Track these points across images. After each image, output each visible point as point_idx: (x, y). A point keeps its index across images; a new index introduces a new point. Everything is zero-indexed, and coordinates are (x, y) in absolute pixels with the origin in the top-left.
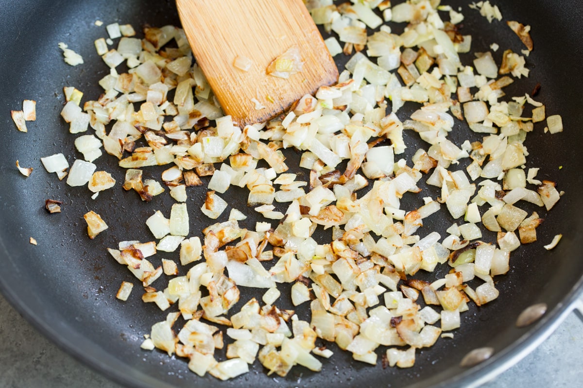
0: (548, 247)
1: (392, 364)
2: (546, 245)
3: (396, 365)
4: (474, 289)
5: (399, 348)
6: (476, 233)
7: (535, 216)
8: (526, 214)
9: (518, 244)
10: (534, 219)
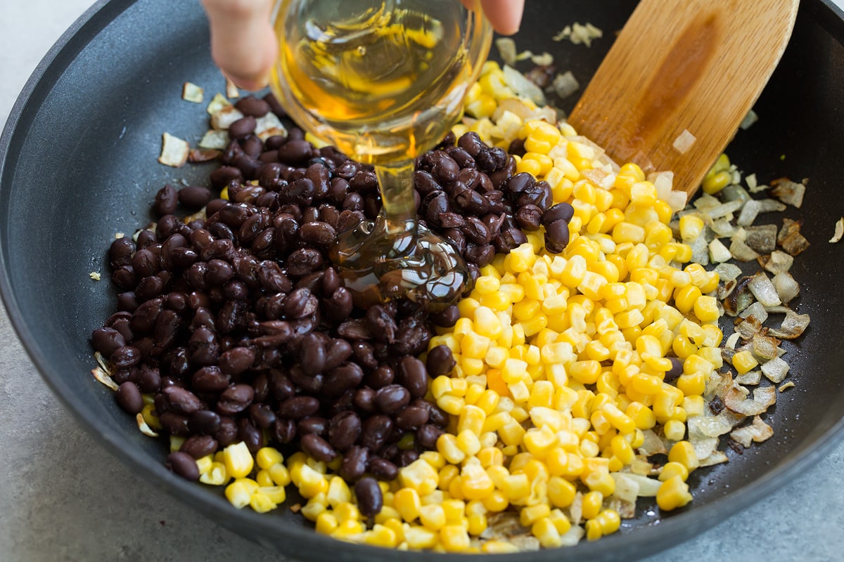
0: (834, 240)
1: (747, 444)
2: (831, 239)
3: (752, 442)
4: (779, 328)
5: (740, 426)
6: (735, 271)
7: (787, 222)
8: (775, 227)
9: (791, 259)
10: (792, 227)
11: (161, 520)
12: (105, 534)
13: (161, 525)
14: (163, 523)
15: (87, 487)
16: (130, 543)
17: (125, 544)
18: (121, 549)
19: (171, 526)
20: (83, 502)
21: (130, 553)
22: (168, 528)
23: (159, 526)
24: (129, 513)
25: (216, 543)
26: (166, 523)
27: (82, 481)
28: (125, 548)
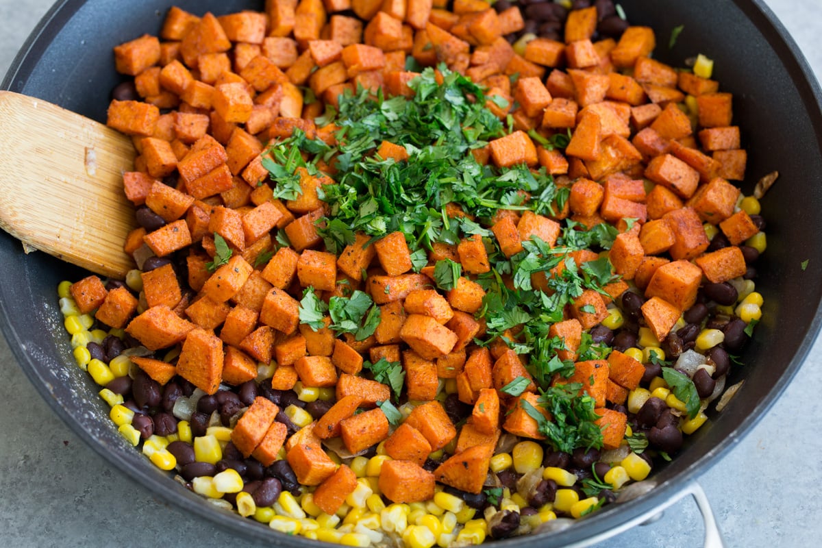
11: (66, 440)
12: (15, 440)
13: (64, 445)
14: (66, 443)
15: (17, 391)
16: (30, 453)
17: (27, 454)
18: (22, 458)
19: (72, 448)
20: (9, 404)
21: (28, 463)
22: (69, 448)
23: (62, 445)
24: (42, 425)
25: (103, 475)
26: (69, 444)
27: (14, 384)
28: (26, 457)
